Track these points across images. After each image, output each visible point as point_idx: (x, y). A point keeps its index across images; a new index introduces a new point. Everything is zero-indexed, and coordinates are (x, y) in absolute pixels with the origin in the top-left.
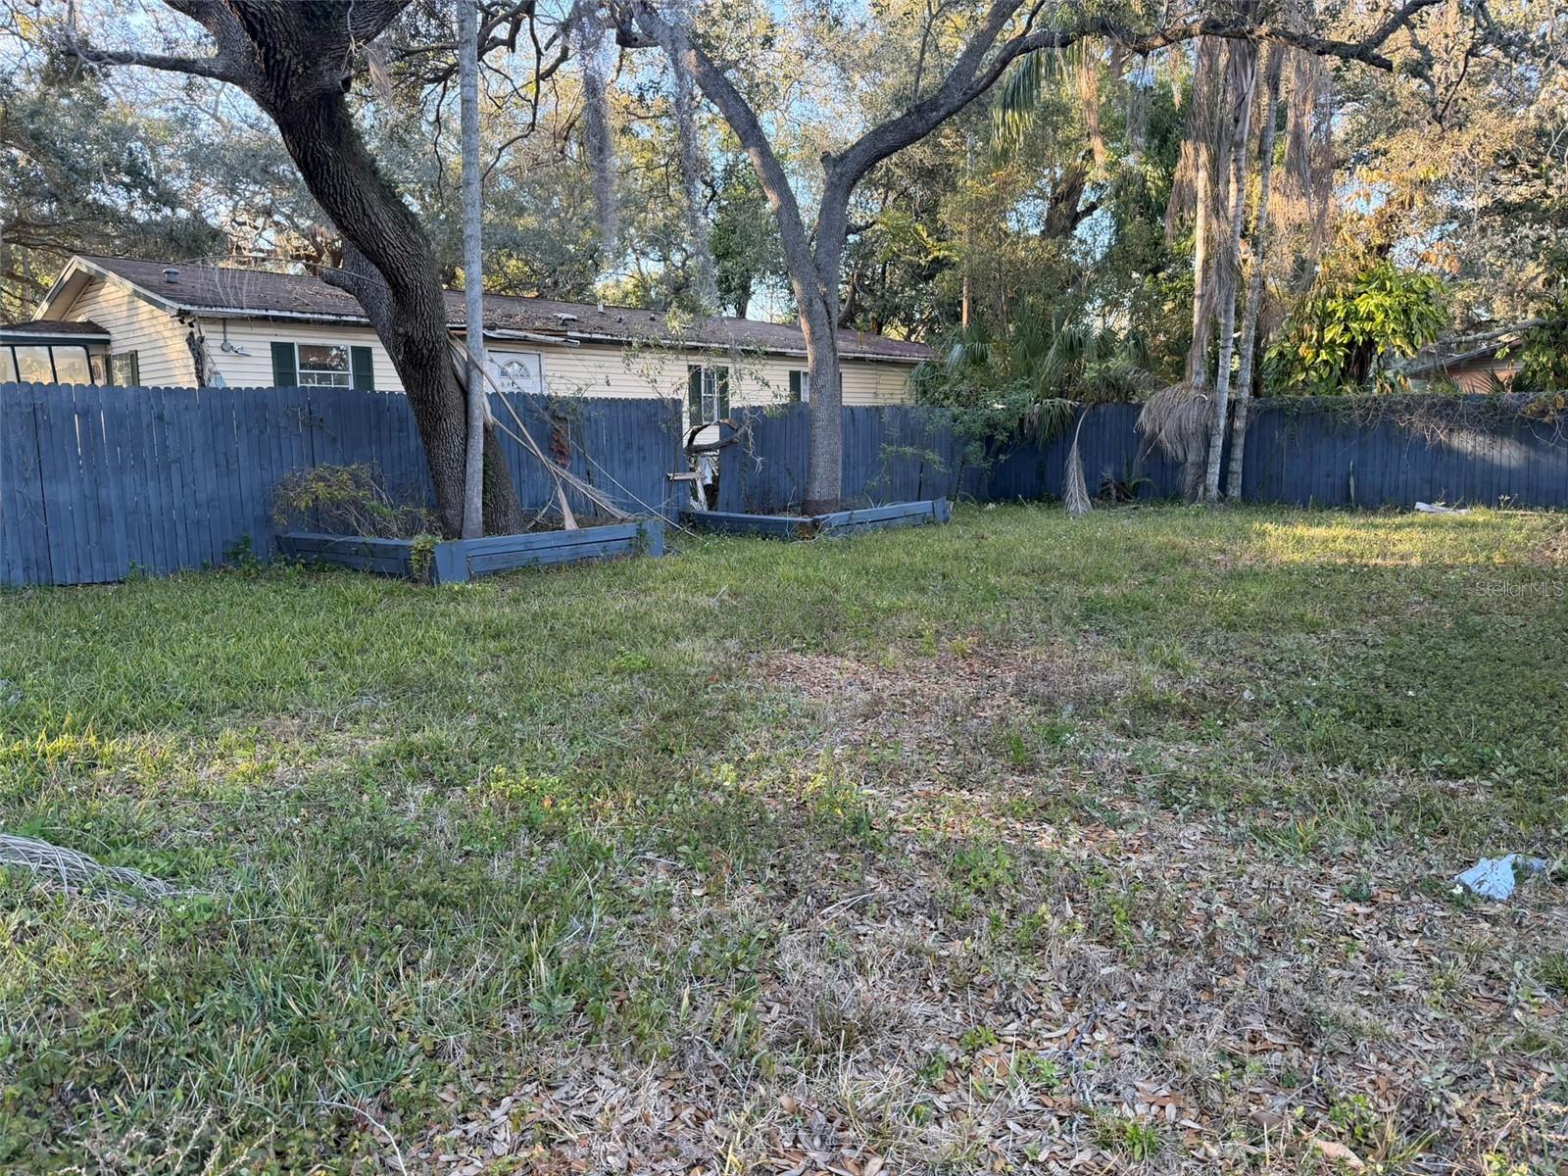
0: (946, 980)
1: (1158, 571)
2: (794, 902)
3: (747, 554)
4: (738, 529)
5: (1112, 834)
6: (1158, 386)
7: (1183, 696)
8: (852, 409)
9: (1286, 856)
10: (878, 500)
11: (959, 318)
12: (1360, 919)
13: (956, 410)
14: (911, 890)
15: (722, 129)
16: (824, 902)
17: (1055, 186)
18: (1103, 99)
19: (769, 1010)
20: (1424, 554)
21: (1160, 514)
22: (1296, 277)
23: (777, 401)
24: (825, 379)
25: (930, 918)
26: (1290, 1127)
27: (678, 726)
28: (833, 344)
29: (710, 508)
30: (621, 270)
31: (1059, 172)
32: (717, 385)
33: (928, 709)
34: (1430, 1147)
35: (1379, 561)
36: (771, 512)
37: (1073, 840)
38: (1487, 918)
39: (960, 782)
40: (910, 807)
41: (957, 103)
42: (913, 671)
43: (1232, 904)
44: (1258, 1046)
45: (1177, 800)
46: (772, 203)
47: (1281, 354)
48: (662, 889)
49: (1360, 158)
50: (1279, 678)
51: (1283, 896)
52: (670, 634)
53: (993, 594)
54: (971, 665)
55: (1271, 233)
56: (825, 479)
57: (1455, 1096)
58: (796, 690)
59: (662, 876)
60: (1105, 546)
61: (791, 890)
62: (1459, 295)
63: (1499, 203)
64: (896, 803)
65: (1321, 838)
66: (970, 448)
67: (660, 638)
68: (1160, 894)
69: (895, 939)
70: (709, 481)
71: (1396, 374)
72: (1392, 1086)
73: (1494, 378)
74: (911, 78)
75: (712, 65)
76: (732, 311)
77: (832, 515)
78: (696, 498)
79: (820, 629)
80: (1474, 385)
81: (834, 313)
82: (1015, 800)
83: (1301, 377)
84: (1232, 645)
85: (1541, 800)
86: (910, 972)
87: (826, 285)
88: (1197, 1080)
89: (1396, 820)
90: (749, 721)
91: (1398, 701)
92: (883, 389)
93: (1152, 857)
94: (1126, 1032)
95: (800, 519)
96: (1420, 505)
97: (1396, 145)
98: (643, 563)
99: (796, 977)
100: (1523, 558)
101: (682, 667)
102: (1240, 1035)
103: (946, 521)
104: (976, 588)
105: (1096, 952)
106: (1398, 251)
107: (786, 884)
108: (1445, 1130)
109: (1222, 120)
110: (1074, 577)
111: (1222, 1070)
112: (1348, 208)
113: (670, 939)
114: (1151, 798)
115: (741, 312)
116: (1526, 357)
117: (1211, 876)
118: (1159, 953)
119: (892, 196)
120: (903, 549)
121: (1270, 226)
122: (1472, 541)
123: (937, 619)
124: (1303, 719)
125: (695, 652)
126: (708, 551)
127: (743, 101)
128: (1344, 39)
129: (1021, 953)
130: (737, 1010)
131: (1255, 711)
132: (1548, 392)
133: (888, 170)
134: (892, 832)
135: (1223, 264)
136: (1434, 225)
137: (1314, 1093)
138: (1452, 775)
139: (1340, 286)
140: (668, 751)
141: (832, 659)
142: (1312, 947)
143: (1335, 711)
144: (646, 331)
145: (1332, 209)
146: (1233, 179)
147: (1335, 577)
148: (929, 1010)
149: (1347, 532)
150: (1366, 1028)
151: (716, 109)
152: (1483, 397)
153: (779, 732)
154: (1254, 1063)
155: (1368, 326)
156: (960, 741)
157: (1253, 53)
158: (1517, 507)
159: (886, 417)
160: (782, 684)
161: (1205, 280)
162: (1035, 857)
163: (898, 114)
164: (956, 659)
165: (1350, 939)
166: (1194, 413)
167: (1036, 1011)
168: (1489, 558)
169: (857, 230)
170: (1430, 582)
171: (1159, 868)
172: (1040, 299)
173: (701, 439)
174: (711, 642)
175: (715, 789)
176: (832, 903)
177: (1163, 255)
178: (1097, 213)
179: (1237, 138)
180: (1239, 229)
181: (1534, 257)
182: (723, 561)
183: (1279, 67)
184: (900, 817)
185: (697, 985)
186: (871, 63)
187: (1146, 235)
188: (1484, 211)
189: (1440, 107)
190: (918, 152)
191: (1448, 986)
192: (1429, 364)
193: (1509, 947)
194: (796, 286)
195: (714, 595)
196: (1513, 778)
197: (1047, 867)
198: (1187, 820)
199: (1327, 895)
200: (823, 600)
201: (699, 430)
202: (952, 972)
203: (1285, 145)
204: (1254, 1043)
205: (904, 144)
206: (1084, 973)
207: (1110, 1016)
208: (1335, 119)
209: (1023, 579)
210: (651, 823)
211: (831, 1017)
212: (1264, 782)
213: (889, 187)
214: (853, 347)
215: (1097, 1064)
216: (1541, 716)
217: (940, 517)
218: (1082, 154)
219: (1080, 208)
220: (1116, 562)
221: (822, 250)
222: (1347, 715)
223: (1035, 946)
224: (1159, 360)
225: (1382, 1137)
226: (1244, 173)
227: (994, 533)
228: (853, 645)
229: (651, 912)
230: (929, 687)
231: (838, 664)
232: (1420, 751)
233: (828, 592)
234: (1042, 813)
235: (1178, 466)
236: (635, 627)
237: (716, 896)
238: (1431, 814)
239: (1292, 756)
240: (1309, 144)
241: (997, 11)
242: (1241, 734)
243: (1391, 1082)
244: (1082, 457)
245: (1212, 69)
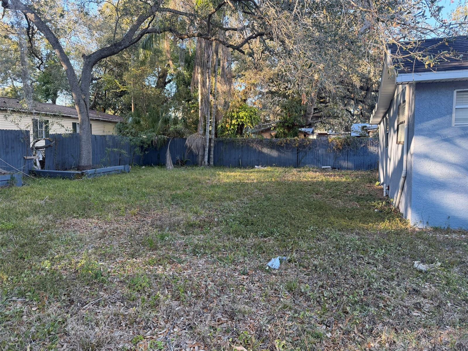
0: (127, 322)
1: (192, 186)
2: (73, 306)
3: (57, 184)
4: (53, 176)
5: (179, 265)
6: (191, 133)
7: (199, 222)
8: (95, 136)
9: (226, 265)
10: (105, 166)
11: (131, 109)
12: (245, 279)
13: (131, 137)
14: (116, 294)
15: (46, 41)
16: (84, 304)
17: (159, 73)
18: (172, 50)
19: (62, 346)
20: (257, 179)
21: (193, 169)
22: (225, 106)
23: (67, 132)
24: (85, 126)
25: (122, 302)
26: (229, 345)
27: (27, 249)
28: (88, 115)
29: (42, 168)
30: (5, 84)
31: (160, 69)
32: (44, 126)
33: (122, 233)
34: (263, 341)
35: (247, 181)
36: (66, 169)
37: (168, 269)
38: (274, 274)
39: (133, 256)
40: (116, 267)
41: (127, 45)
42: (117, 222)
43: (212, 281)
44: (220, 322)
45: (197, 252)
46: (64, 68)
47: (222, 126)
48: (19, 310)
49: (239, 76)
50: (224, 214)
51: (226, 277)
52: (25, 215)
53: (144, 195)
54: (137, 218)
55: (218, 94)
56: (86, 158)
57: (268, 325)
58: (75, 231)
59: (19, 305)
60: (178, 179)
61: (72, 302)
62: (263, 113)
63: (270, 91)
64: (111, 266)
65: (235, 258)
66: (136, 149)
67: (20, 216)
68: (193, 282)
69: (110, 312)
70: (41, 159)
71: (249, 132)
72: (254, 326)
73: (271, 135)
74: (113, 35)
75: (41, 20)
76: (50, 101)
77: (89, 171)
78: (36, 165)
79: (84, 209)
80: (266, 136)
81: (88, 105)
82: (150, 259)
83: (227, 133)
84: (212, 206)
85: (284, 241)
86: (115, 322)
87: (85, 96)
88: (203, 337)
89: (253, 251)
90: (56, 244)
91: (252, 218)
92: (106, 130)
93: (191, 271)
94: (183, 327)
95: (77, 172)
96: (256, 166)
97: (247, 74)
98: (13, 189)
99: (73, 332)
100: (278, 179)
101: (29, 226)
102: (215, 320)
103: (129, 172)
104: (139, 193)
105: (175, 303)
106: (249, 101)
107: (70, 300)
108: (266, 336)
109: (204, 61)
110: (169, 188)
111: (210, 332)
112: (237, 89)
113: (23, 328)
114: (191, 253)
115: (54, 102)
116: (277, 130)
117: (207, 274)
118: (193, 300)
119: (107, 70)
120: (113, 181)
121: (218, 91)
122: (268, 175)
123: (126, 203)
124: (230, 225)
125: (35, 220)
126: (40, 184)
127: (53, 34)
128: (233, 44)
129: (152, 308)
130: (49, 349)
131: (218, 224)
132: (282, 139)
133: (106, 62)
134: (109, 276)
135: (206, 101)
136: (256, 95)
137: (235, 333)
138: (265, 237)
139: (235, 109)
140: (23, 258)
141: (88, 220)
142: (233, 290)
143: (237, 222)
144: (14, 106)
145: (232, 89)
146: (207, 78)
147: (237, 186)
148: (121, 333)
149: (239, 174)
150: (247, 311)
151: (43, 35)
152: (268, 139)
153: (68, 247)
154: (219, 328)
155: (242, 120)
156: (133, 243)
157: (211, 44)
158: (277, 167)
159: (107, 139)
160: (69, 230)
161: (202, 105)
162: (156, 277)
163: (109, 46)
164: (132, 216)
165: (242, 286)
166: (200, 141)
167: (156, 326)
168: (271, 180)
169: (96, 79)
170: (258, 186)
171: (193, 274)
172: (156, 106)
173: (38, 144)
174: (41, 216)
175: (42, 270)
176: (87, 304)
177: (191, 97)
178: (171, 83)
179: (208, 66)
180: (210, 91)
181: (278, 105)
182: (47, 187)
183: (218, 49)
184: (112, 271)
185: (33, 343)
186: (99, 28)
187: (185, 91)
188: (267, 93)
189: (256, 65)
190: (115, 58)
191: (266, 295)
192: (257, 130)
193: (279, 282)
194: (74, 95)
195: (43, 200)
196: (278, 236)
197: (160, 279)
198: (201, 258)
199: (236, 274)
200: (85, 199)
201: (37, 141)
202: (129, 319)
203: (220, 70)
204: (219, 322)
205: (111, 55)
206: (171, 311)
207: (179, 323)
208: (232, 65)
209: (154, 189)
210: (14, 286)
211: (86, 344)
212: (220, 244)
213: (106, 67)
214: (95, 116)
215: (175, 339)
216: (284, 219)
217: (127, 171)
218: (166, 65)
219: (167, 81)
220: (181, 184)
221: (83, 84)
222: (241, 223)
223: (155, 306)
224: (190, 126)
225: (252, 341)
226: (210, 76)
227: (145, 175)
228: (96, 214)
229: (14, 320)
230: (123, 226)
231: (91, 221)
232: (258, 231)
233: (87, 197)
234: (159, 262)
235: (197, 156)
236: (9, 213)
237: (42, 309)
238: (261, 248)
239: (227, 236)
240: (226, 71)
241: (139, 20)
242: (215, 231)
243: (253, 325)
244: (171, 153)
245: (201, 47)
